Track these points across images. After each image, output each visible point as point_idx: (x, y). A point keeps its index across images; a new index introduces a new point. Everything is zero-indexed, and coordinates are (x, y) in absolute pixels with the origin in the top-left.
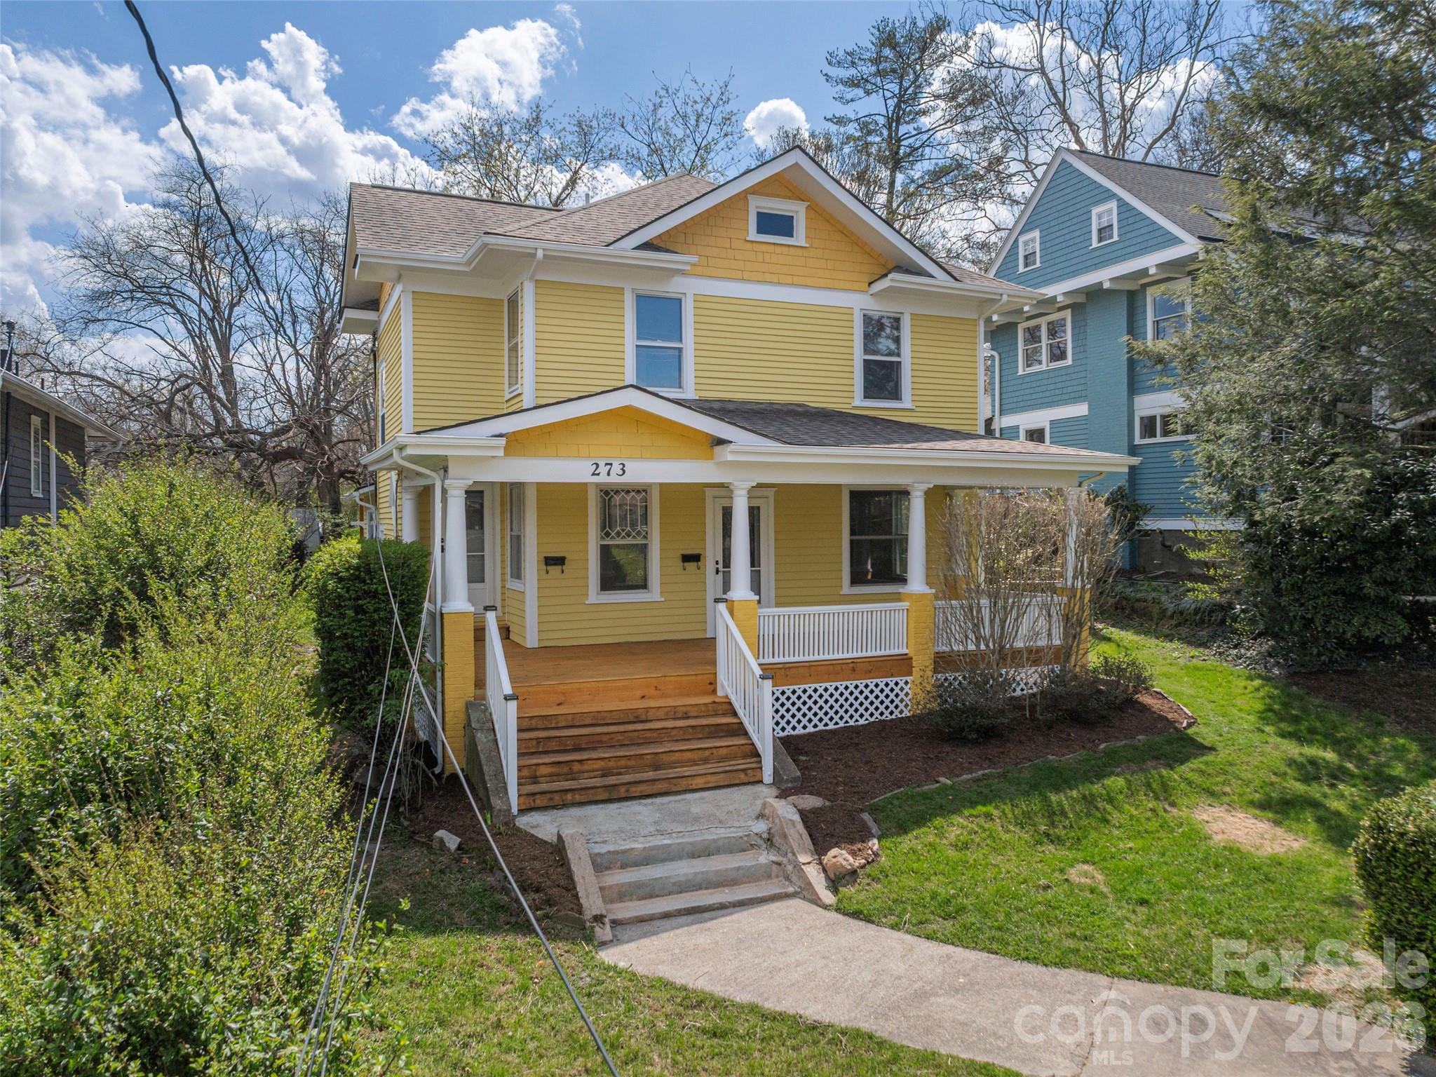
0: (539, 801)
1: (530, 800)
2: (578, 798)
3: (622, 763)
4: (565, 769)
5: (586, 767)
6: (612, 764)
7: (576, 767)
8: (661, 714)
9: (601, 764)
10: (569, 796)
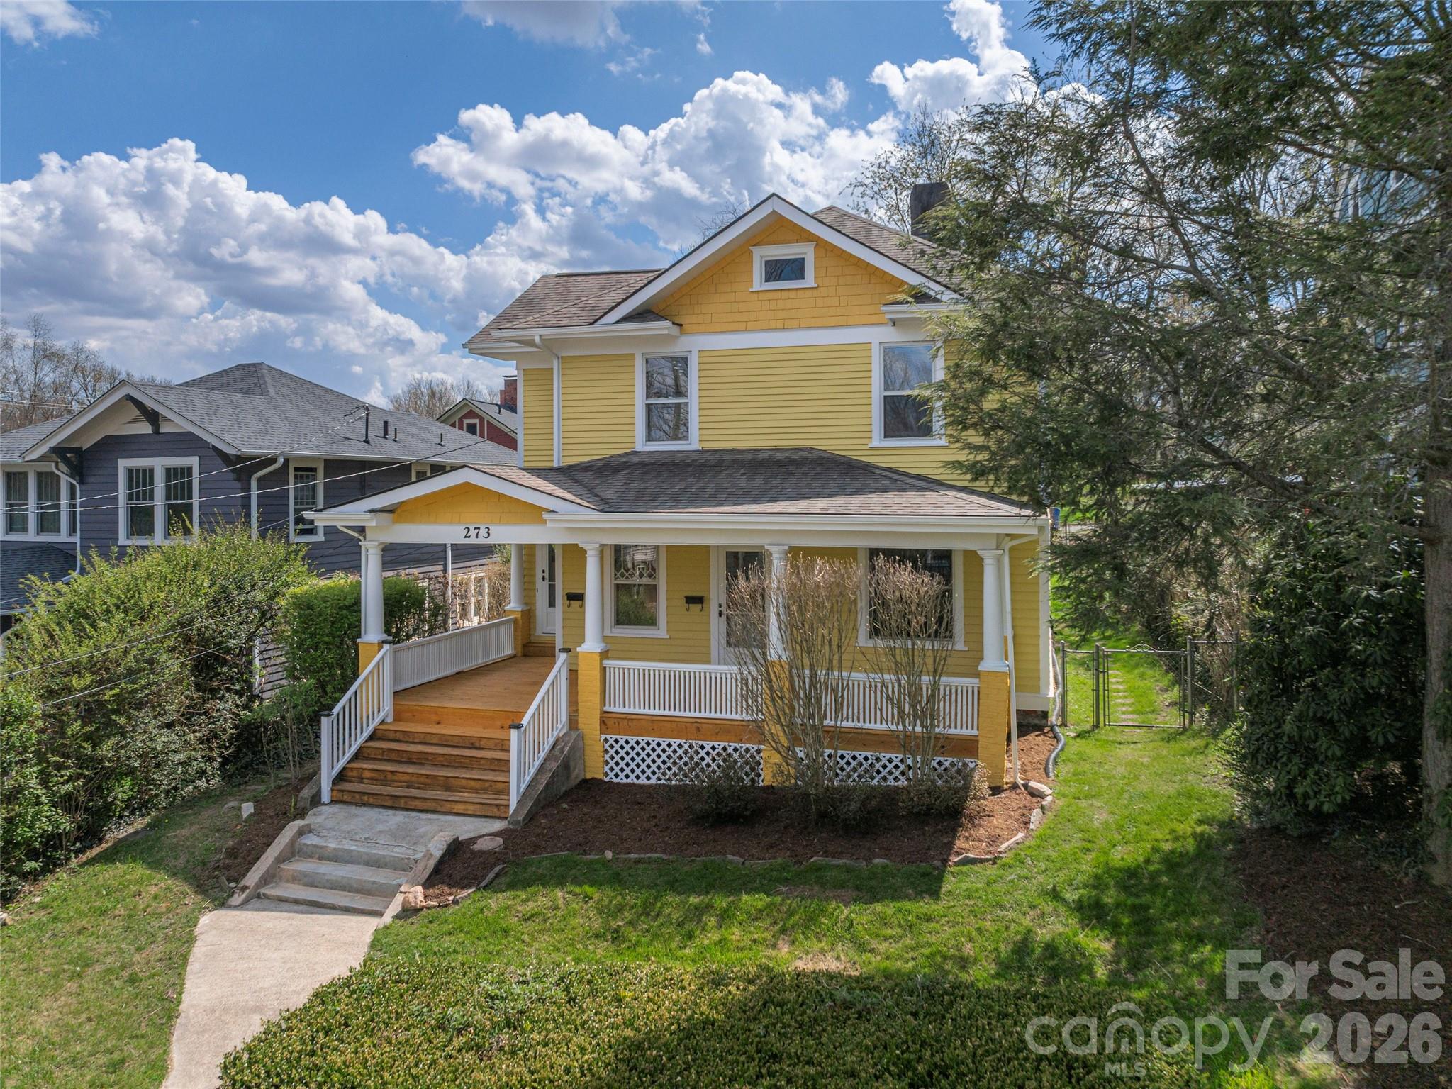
0: (346, 797)
1: (340, 795)
2: (371, 800)
3: (422, 780)
4: (382, 777)
5: (395, 778)
6: (414, 779)
7: (389, 776)
8: (491, 744)
9: (406, 778)
10: (365, 798)
